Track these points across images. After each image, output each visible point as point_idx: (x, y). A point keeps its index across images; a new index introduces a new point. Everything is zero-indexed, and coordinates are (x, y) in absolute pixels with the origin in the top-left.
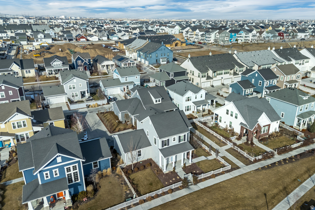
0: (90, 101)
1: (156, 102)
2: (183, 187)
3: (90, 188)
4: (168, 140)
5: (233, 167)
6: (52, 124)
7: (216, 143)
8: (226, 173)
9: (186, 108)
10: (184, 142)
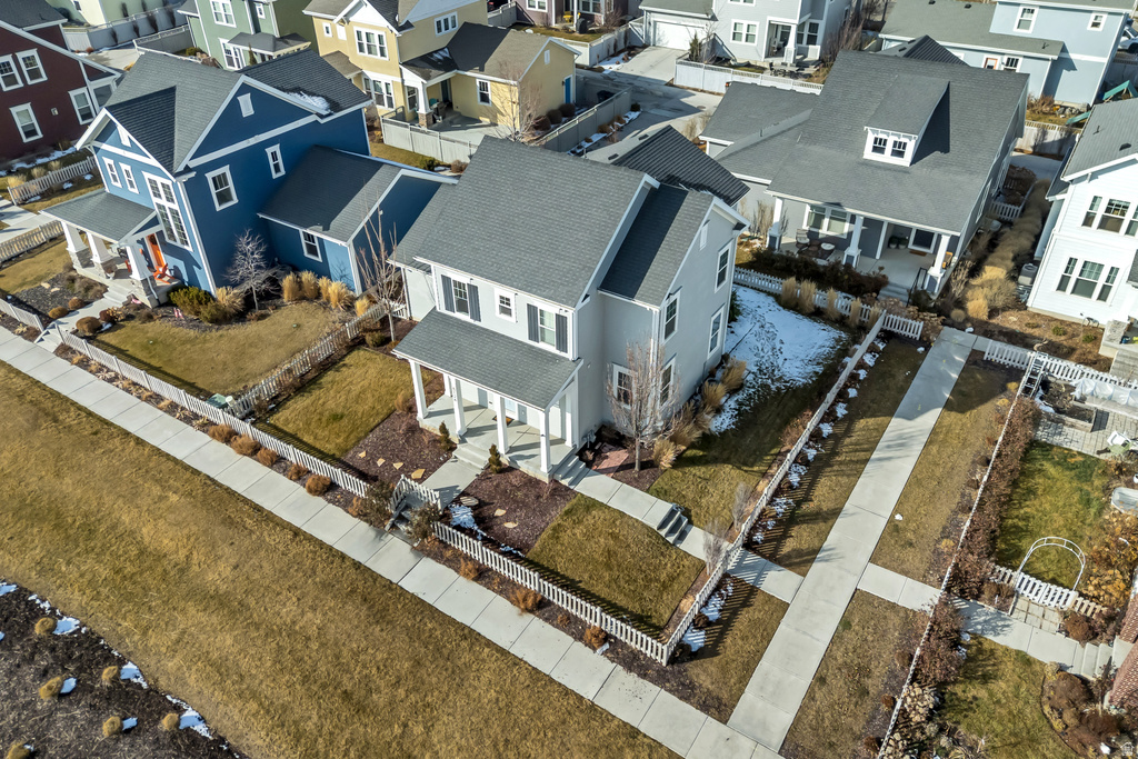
0: (787, 79)
1: (878, 149)
3: (226, 297)
4: (474, 289)
5: (703, 674)
6: (484, 86)
7: (893, 528)
8: (604, 653)
9: (1075, 275)
10: (558, 352)
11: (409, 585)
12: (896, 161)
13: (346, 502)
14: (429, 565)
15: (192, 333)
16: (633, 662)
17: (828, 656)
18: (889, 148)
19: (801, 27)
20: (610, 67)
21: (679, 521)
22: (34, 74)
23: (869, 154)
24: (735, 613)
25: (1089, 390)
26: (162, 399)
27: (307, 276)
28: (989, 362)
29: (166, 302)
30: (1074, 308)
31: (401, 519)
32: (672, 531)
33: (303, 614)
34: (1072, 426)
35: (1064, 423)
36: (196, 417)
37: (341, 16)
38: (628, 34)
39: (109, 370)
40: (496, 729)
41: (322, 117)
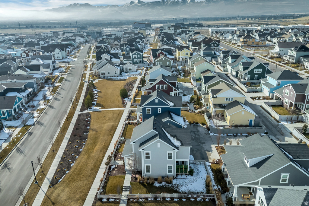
5: (98, 204)
8: (97, 192)
12: (247, 164)
20: (284, 123)
21: (128, 189)
23: (245, 160)
32: (125, 189)
38: (300, 117)
41: (170, 107)
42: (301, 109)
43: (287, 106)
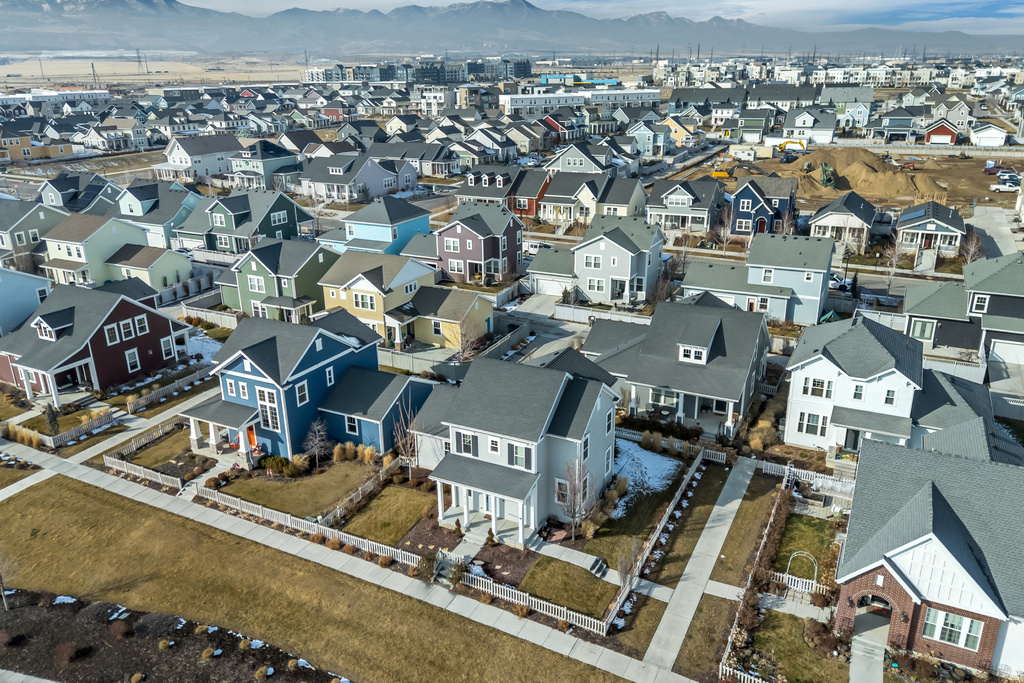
0: (626, 313)
1: (687, 355)
2: (418, 574)
3: (299, 460)
4: (475, 438)
5: (626, 639)
6: (437, 325)
7: (720, 562)
8: (571, 634)
9: (805, 422)
10: (526, 470)
11: (452, 608)
12: (697, 362)
13: (405, 569)
14: (460, 599)
15: (279, 484)
16: (587, 636)
17: (692, 626)
18: (693, 355)
19: (632, 281)
20: (510, 308)
21: (601, 566)
22: (142, 329)
23: (682, 358)
24: (639, 609)
25: (820, 485)
26: (272, 523)
27: (349, 445)
28: (766, 474)
29: (259, 466)
30: (809, 442)
31: (440, 575)
32: (598, 571)
33: (396, 626)
34: (813, 505)
35: (807, 502)
36: (297, 531)
37: (345, 286)
38: (520, 286)
39: (232, 509)
40: (518, 671)
41: (356, 349)
42: (493, 273)
43: (464, 277)
